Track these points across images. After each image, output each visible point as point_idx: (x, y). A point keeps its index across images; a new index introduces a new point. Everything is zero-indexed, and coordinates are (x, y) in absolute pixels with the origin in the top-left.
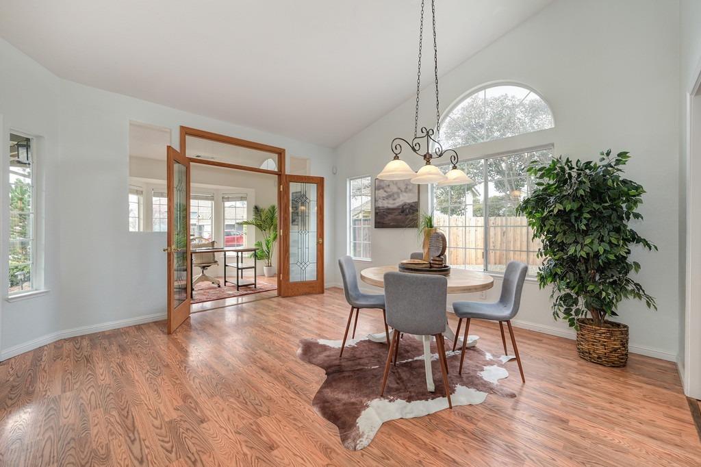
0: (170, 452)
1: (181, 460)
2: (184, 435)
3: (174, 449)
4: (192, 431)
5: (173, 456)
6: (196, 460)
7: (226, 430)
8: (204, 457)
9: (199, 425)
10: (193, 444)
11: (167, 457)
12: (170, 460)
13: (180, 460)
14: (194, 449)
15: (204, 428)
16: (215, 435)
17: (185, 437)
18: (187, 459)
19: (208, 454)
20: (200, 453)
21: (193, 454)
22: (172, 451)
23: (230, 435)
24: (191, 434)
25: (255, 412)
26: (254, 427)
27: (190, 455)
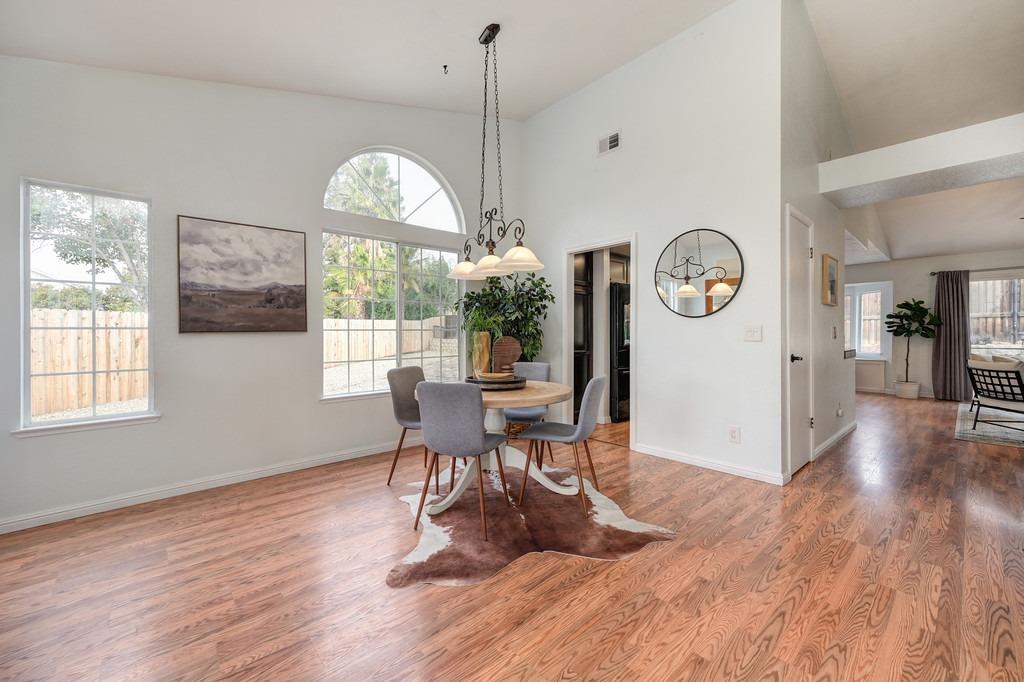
0: (775, 674)
1: (775, 654)
2: (739, 673)
3: (769, 672)
4: (726, 665)
5: (777, 668)
6: (765, 639)
7: (700, 627)
8: (755, 633)
9: (708, 662)
10: (745, 654)
11: (784, 675)
12: (786, 667)
13: (777, 656)
14: (753, 649)
15: (712, 653)
16: (717, 635)
17: (741, 669)
18: (770, 649)
19: (749, 631)
20: (753, 640)
21: (759, 647)
22: (773, 673)
23: (707, 619)
24: (732, 664)
25: (650, 608)
26: (681, 601)
27: (763, 648)
